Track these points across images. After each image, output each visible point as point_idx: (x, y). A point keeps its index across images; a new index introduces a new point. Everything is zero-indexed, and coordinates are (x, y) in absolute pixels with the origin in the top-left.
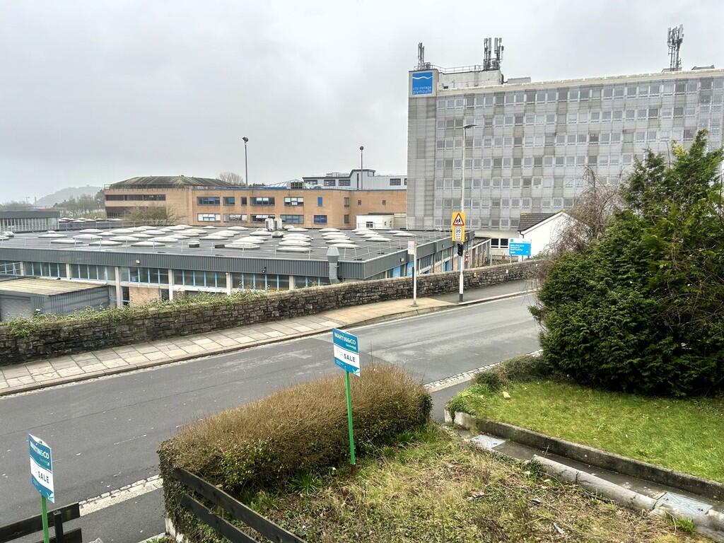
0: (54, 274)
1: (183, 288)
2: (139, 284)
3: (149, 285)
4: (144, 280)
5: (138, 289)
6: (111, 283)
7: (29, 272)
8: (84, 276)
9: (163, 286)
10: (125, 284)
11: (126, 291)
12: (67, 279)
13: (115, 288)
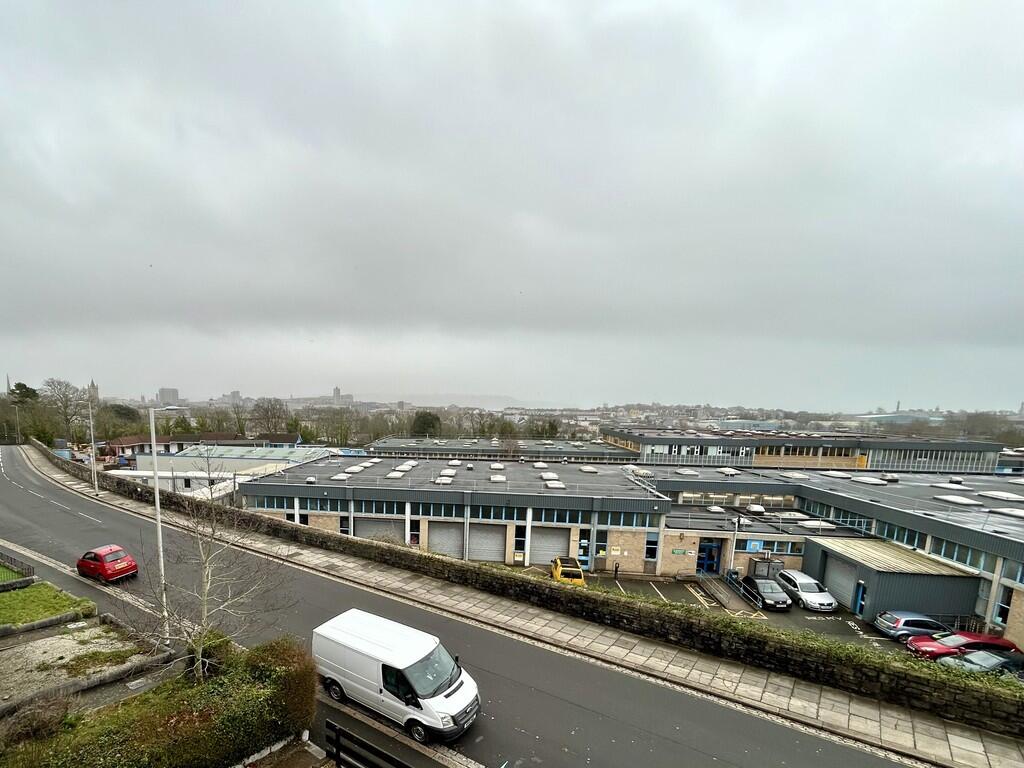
0: (910, 541)
6: (987, 575)
7: (881, 531)
8: (949, 555)
10: (1007, 582)
11: (1008, 593)
13: (991, 582)
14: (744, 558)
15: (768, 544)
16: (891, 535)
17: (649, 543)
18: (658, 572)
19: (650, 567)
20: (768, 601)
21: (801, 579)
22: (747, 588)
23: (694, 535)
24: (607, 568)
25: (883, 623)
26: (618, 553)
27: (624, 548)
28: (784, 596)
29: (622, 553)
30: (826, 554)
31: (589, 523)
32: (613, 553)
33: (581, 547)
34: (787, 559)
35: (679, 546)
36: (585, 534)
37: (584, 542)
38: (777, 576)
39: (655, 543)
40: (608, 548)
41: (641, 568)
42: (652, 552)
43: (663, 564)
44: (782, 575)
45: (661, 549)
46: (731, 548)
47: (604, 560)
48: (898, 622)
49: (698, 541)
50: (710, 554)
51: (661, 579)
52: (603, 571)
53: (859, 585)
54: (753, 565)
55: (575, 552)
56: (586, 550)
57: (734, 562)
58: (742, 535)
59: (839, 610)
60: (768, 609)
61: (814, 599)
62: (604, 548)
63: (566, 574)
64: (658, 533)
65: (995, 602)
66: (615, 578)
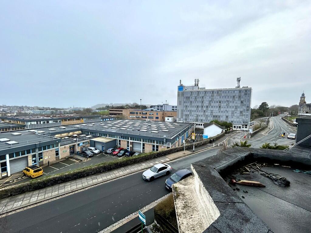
0: (105, 136)
1: (132, 141)
2: (123, 139)
3: (125, 140)
4: (124, 139)
5: (122, 140)
8: (111, 137)
9: (128, 140)
10: (120, 139)
11: (120, 141)
12: (108, 137)
13: (117, 140)
14: (80, 148)
15: (84, 143)
16: (101, 135)
17: (56, 152)
18: (60, 159)
19: (57, 158)
20: (90, 155)
21: (93, 148)
22: (83, 153)
24: (44, 163)
25: (108, 151)
26: (47, 158)
27: (48, 156)
28: (92, 153)
29: (48, 157)
30: (95, 142)
31: (35, 152)
32: (45, 158)
33: (33, 161)
34: (87, 145)
35: (65, 150)
36: (34, 156)
37: (34, 159)
38: (87, 149)
39: (58, 151)
40: (43, 158)
41: (55, 160)
42: (57, 154)
43: (61, 156)
45: (60, 152)
46: (77, 146)
47: (42, 162)
49: (69, 147)
50: (73, 148)
51: (62, 160)
52: (42, 165)
53: (102, 146)
54: (82, 149)
55: (31, 163)
56: (35, 161)
57: (78, 149)
58: (78, 143)
59: (101, 152)
60: (90, 157)
61: (96, 152)
62: (42, 158)
63: (35, 172)
64: (58, 148)
65: (118, 143)
66: (48, 165)
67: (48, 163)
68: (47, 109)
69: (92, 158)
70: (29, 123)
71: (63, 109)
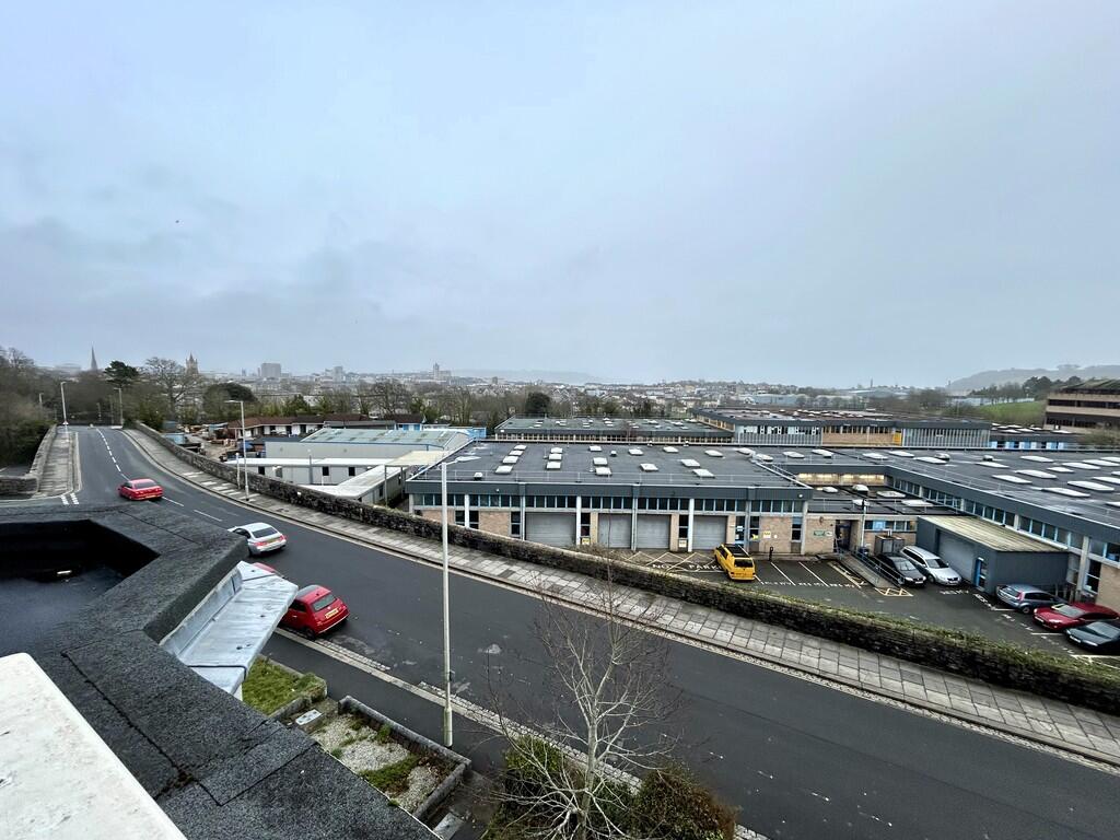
0: (999, 518)
5: (1116, 570)
6: (1075, 550)
7: (969, 508)
8: (1037, 532)
10: (1095, 557)
11: (1095, 567)
12: (1014, 529)
13: (1079, 556)
14: (871, 536)
15: (889, 524)
16: (979, 512)
17: (794, 526)
18: (803, 553)
19: (796, 548)
20: (908, 579)
21: (926, 556)
22: (882, 561)
23: (831, 518)
24: (760, 550)
25: (1006, 594)
26: (769, 537)
27: (773, 533)
28: (918, 575)
29: (772, 536)
30: (940, 532)
31: (744, 510)
32: (765, 536)
33: (737, 533)
34: (906, 535)
35: (819, 529)
36: (741, 521)
37: (740, 528)
38: (902, 552)
39: (799, 526)
40: (760, 532)
41: (788, 549)
42: (796, 535)
43: (806, 545)
44: (906, 551)
45: (804, 531)
46: (861, 528)
47: (757, 544)
48: (1018, 594)
49: (834, 523)
50: (845, 531)
51: (807, 559)
52: (756, 553)
53: (978, 561)
54: (879, 543)
55: (732, 539)
56: (741, 535)
57: (864, 540)
58: (870, 517)
59: (963, 584)
60: (909, 586)
61: (943, 575)
62: (756, 532)
63: (738, 564)
64: (802, 518)
65: (1084, 573)
66: (770, 560)
67: (771, 551)
68: (788, 392)
69: (920, 593)
70: (741, 430)
71: (833, 392)
